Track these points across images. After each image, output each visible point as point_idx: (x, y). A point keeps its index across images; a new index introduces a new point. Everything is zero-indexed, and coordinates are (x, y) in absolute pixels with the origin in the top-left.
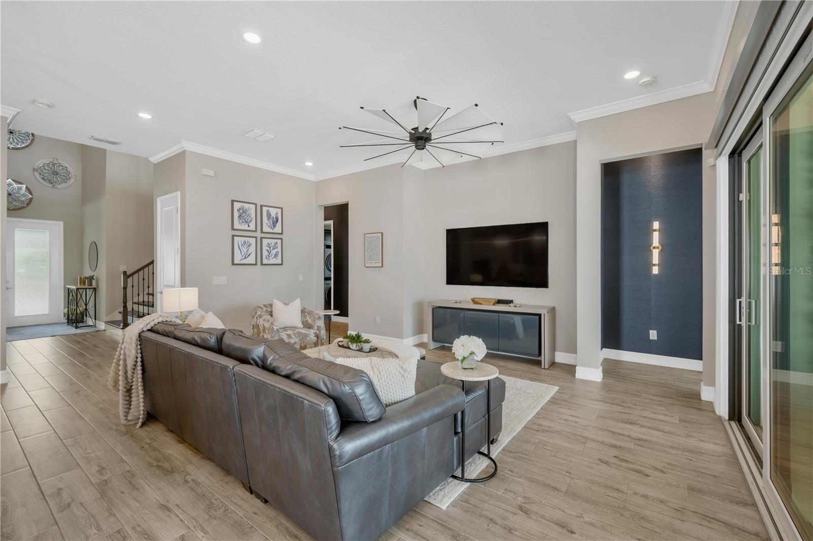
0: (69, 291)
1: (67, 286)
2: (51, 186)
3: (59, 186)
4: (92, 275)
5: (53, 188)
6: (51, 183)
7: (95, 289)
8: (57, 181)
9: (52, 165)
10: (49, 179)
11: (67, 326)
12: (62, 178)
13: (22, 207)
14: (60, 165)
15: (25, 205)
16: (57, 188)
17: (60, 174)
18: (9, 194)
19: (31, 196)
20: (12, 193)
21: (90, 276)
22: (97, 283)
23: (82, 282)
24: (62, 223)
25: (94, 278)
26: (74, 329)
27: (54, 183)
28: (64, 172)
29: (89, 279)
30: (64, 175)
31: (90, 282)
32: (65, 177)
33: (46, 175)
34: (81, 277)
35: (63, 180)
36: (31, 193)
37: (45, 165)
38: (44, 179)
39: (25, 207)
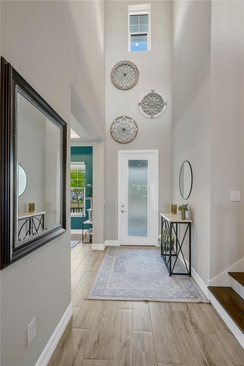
0: (163, 221)
1: (161, 214)
2: (150, 116)
3: (155, 116)
4: (185, 204)
5: (151, 118)
6: (150, 114)
7: (190, 224)
8: (154, 111)
9: (151, 97)
10: (149, 110)
11: (161, 260)
12: (157, 108)
13: (131, 140)
14: (156, 95)
15: (133, 138)
16: (153, 118)
17: (155, 104)
18: (124, 130)
19: (137, 129)
20: (125, 128)
21: (184, 205)
22: (192, 217)
23: (174, 210)
24: (157, 151)
25: (187, 208)
26: (168, 274)
27: (152, 113)
28: (158, 102)
29: (183, 210)
30: (159, 104)
31: (183, 214)
32: (160, 106)
33: (146, 108)
34: (172, 205)
35: (158, 110)
36: (137, 127)
37: (146, 98)
38: (145, 111)
39: (133, 139)
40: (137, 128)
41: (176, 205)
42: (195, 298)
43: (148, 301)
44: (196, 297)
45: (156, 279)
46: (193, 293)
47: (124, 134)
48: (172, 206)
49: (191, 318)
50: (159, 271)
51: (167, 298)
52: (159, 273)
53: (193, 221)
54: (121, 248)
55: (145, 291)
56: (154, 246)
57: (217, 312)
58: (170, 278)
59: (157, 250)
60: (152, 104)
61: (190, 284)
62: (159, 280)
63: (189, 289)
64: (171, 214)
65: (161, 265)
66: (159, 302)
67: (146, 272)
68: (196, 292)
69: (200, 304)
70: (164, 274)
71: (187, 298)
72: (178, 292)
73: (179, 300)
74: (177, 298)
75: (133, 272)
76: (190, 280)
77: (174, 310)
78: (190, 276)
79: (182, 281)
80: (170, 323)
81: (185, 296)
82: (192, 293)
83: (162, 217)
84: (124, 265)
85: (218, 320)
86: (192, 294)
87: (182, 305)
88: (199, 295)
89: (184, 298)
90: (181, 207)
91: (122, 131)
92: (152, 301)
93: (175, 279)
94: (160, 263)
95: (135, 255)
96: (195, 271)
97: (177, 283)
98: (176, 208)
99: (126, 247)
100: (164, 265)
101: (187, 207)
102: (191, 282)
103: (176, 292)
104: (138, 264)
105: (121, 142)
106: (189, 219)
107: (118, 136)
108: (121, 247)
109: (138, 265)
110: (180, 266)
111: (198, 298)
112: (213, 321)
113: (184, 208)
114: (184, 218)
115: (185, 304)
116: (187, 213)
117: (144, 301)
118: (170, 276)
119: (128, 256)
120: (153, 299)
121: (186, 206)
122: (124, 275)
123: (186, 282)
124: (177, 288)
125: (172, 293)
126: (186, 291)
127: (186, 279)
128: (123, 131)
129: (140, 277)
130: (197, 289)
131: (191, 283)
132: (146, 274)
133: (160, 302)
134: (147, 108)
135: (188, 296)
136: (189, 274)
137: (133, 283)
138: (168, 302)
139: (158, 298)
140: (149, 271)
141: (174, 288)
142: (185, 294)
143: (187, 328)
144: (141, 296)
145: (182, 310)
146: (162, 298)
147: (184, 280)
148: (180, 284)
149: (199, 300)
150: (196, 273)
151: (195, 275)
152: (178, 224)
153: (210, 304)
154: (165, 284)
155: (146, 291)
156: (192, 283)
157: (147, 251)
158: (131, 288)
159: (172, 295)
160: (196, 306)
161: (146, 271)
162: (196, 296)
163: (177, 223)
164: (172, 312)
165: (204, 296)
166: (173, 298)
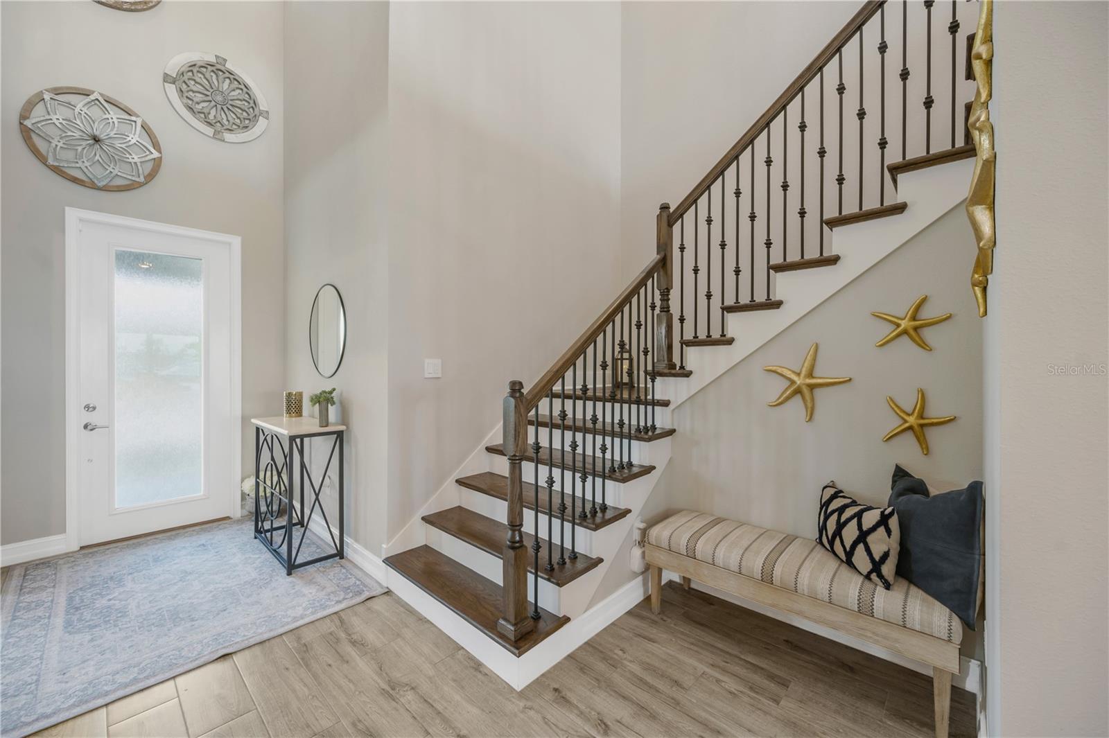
0: (261, 440)
1: (254, 421)
2: (209, 131)
3: (228, 136)
4: (328, 389)
5: (214, 137)
6: (210, 124)
7: (340, 435)
8: (225, 121)
9: (212, 74)
10: (206, 111)
11: (256, 546)
12: (236, 115)
13: (132, 184)
14: (231, 77)
15: (142, 179)
16: (224, 141)
17: (230, 102)
18: (96, 140)
19: (156, 154)
20: (102, 137)
21: (325, 392)
22: (345, 417)
23: (294, 406)
24: (236, 241)
25: (332, 398)
26: (284, 572)
27: (218, 124)
28: (241, 100)
29: (324, 403)
30: (243, 107)
31: (324, 412)
32: (244, 113)
33: (196, 100)
34: (289, 393)
35: (238, 121)
36: (156, 145)
37: (195, 70)
38: (190, 109)
39: (141, 185)
40: (160, 152)
41: (301, 394)
42: (356, 595)
43: (231, 654)
44: (360, 593)
45: (249, 596)
46: (351, 588)
47: (97, 157)
48: (289, 395)
49: (350, 635)
50: (254, 575)
51: (288, 623)
52: (254, 580)
53: (348, 427)
54: (85, 556)
55: (216, 637)
56: (228, 518)
57: (403, 600)
58: (290, 579)
59: (238, 528)
60: (219, 98)
61: (343, 574)
62: (259, 594)
63: (342, 583)
64: (285, 418)
65: (259, 558)
66: (265, 641)
67: (211, 592)
68: (358, 582)
69: (368, 601)
70: (271, 577)
71: (339, 602)
72: (314, 600)
73: (319, 615)
74: (313, 613)
75: (157, 608)
76: (342, 566)
77: (308, 639)
78: (342, 557)
79: (321, 574)
80: (302, 669)
81: (332, 600)
82: (349, 589)
83: (258, 429)
84: (112, 602)
85: (404, 612)
86: (349, 591)
87: (328, 621)
88: (365, 586)
89: (333, 606)
90: (316, 396)
91: (84, 143)
92: (243, 649)
93: (303, 577)
94: (252, 556)
95: (156, 560)
96: (353, 541)
97: (311, 582)
98: (300, 401)
99: (107, 547)
100: (269, 555)
101: (333, 395)
102: (344, 568)
103: (311, 602)
104: (175, 581)
105: (83, 181)
106: (336, 424)
107: (69, 155)
108: (83, 552)
109: (175, 584)
110: (314, 543)
111: (364, 591)
112: (395, 619)
113: (324, 400)
114: (324, 421)
115: (334, 617)
116: (332, 410)
117: (216, 659)
118: (289, 574)
119: (125, 572)
120: (246, 642)
121: (331, 393)
122: (120, 630)
123: (332, 574)
124: (311, 593)
125: (301, 608)
126: (333, 590)
127: (332, 566)
128: (90, 145)
129: (189, 612)
130: (358, 577)
131: (344, 571)
132: (210, 595)
133: (269, 640)
134: (198, 103)
135: (342, 597)
136: (340, 554)
137: (166, 635)
138: (291, 631)
139: (261, 634)
140: (218, 585)
141: (304, 595)
142: (332, 596)
143: (342, 657)
144: (206, 653)
145: (329, 631)
146: (271, 630)
147: (327, 570)
148: (316, 583)
149: (366, 595)
150: (356, 546)
151: (355, 551)
152: (305, 439)
153: (388, 593)
154: (277, 596)
155: (219, 635)
156: (347, 571)
157: (204, 538)
158: (161, 650)
159: (299, 611)
160: (360, 609)
161: (211, 587)
162: (358, 591)
163: (302, 437)
164: (305, 645)
165: (375, 585)
166: (302, 618)
